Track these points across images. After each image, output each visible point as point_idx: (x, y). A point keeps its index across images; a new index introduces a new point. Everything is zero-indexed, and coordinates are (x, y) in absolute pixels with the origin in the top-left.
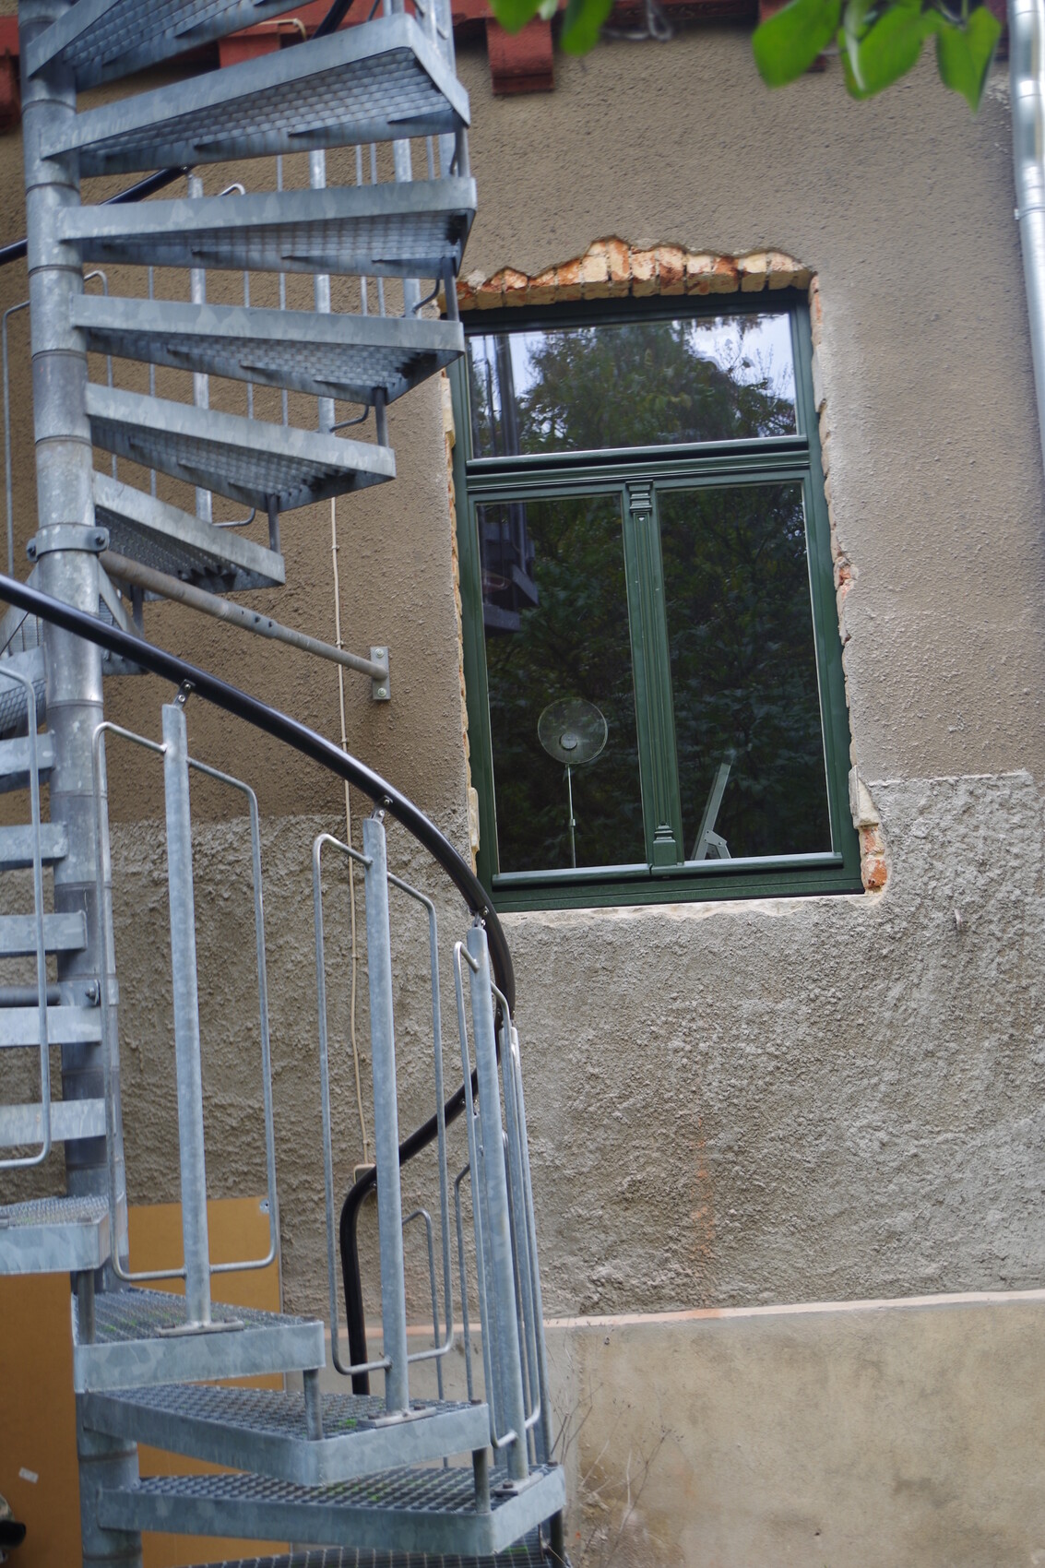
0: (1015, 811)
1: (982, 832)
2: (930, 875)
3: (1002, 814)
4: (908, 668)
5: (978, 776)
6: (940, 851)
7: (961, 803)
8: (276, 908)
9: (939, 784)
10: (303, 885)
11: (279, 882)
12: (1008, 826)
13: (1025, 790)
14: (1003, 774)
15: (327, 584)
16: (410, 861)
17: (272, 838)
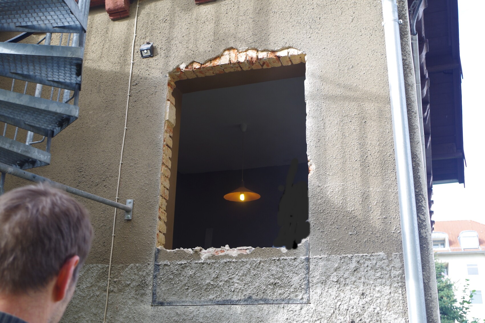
0: (378, 271)
1: (363, 280)
2: (338, 299)
3: (371, 272)
4: (333, 207)
5: (361, 255)
6: (343, 288)
7: (353, 267)
8: (80, 301)
9: (344, 258)
10: (91, 292)
11: (83, 291)
12: (374, 278)
13: (383, 261)
14: (373, 254)
15: (117, 176)
16: (130, 284)
17: (83, 273)
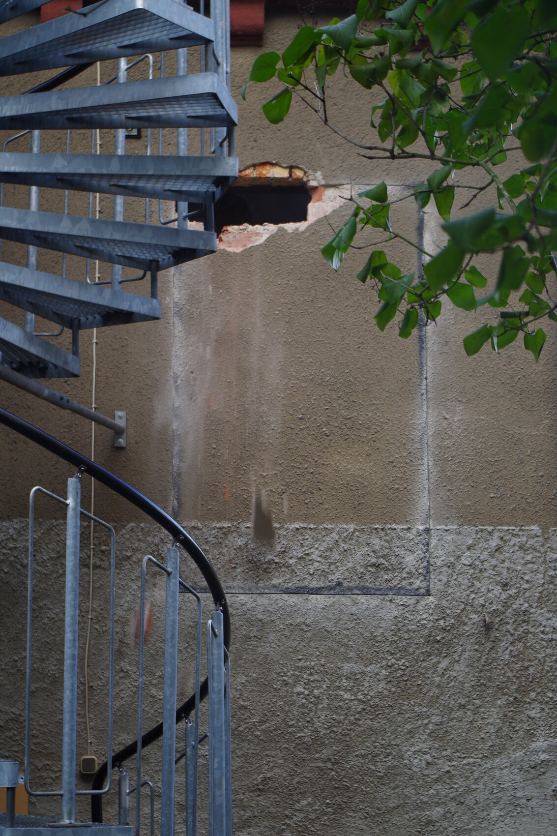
0: (528, 552)
1: (506, 564)
2: (471, 590)
3: (520, 553)
4: (467, 454)
5: (506, 528)
6: (478, 575)
7: (494, 544)
8: (39, 581)
9: (482, 531)
10: (59, 567)
11: (43, 563)
12: (523, 562)
13: (536, 539)
14: (523, 528)
15: (88, 366)
16: (131, 556)
17: (39, 534)
